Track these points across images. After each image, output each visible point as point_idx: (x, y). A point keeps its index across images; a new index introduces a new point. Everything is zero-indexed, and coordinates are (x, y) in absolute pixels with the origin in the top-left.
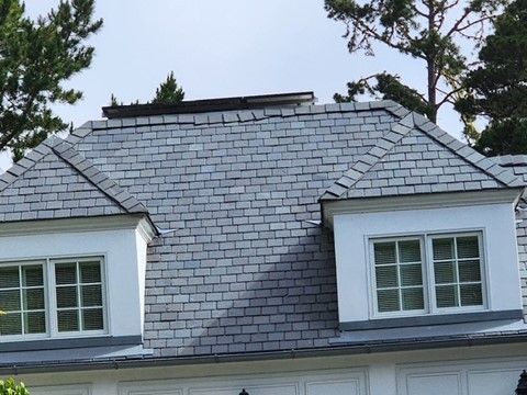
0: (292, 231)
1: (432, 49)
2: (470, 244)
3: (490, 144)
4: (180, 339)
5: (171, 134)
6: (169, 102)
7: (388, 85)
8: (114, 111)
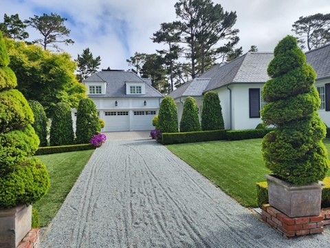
0: (122, 84)
1: (137, 66)
2: (140, 87)
3: (143, 77)
4: (109, 95)
5: (109, 73)
6: (109, 70)
7: (133, 70)
8: (103, 70)
